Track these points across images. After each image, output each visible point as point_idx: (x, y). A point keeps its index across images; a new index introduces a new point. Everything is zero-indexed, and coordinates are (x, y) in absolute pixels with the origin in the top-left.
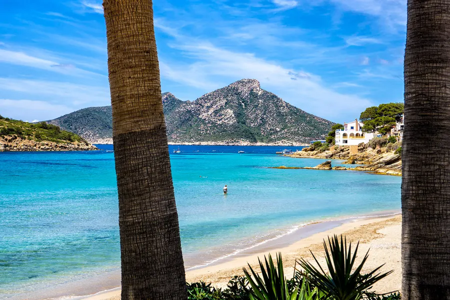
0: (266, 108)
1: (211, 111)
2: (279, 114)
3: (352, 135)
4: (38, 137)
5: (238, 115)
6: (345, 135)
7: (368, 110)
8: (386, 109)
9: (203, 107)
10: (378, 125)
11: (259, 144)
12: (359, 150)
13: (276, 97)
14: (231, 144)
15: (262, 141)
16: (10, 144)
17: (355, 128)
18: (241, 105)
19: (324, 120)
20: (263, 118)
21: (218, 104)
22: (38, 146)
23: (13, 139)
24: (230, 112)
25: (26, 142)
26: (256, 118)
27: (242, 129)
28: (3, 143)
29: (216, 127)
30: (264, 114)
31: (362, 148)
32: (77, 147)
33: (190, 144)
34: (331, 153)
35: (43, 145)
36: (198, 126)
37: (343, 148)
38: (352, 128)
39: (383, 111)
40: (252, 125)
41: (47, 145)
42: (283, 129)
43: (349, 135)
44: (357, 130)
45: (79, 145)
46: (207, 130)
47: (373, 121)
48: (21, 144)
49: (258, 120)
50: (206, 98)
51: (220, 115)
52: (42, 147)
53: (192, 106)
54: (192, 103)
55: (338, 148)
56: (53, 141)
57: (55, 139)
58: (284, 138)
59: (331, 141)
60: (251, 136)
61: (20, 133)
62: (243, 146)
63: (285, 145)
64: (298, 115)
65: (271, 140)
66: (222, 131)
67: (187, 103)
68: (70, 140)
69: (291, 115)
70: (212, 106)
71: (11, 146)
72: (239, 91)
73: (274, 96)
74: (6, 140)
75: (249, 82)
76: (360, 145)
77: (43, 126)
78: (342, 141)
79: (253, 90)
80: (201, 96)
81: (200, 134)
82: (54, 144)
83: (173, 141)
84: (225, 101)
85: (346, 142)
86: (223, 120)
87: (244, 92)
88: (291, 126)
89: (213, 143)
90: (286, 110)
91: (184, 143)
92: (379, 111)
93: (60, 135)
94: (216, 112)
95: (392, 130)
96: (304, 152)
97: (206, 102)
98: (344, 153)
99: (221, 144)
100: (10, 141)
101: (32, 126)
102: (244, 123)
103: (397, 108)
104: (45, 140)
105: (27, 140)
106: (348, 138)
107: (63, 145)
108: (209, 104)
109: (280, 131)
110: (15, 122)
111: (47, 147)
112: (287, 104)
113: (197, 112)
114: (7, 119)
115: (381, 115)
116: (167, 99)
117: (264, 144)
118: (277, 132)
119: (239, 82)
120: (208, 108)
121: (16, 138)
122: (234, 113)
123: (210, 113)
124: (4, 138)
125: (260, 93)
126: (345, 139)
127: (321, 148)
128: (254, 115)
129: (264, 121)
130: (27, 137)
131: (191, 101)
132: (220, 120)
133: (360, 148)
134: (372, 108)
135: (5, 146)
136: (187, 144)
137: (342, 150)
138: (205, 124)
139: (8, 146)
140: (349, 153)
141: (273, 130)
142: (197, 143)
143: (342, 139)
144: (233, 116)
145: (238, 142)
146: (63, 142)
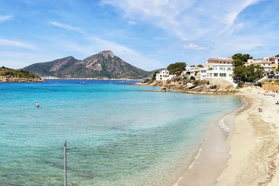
0: (115, 63)
1: (91, 64)
2: (121, 66)
3: (164, 76)
4: (20, 76)
5: (103, 66)
6: (161, 76)
7: (170, 65)
8: (178, 65)
9: (87, 62)
10: (176, 72)
11: (112, 79)
12: (167, 82)
13: (120, 58)
14: (100, 79)
15: (114, 78)
16: (9, 79)
17: (165, 73)
18: (104, 62)
19: (140, 69)
20: (114, 68)
21: (94, 61)
22: (20, 80)
23: (10, 77)
24: (99, 65)
25: (15, 78)
26: (111, 68)
27: (105, 73)
28: (6, 79)
29: (93, 71)
30: (115, 66)
31: (169, 82)
32: (36, 80)
33: (82, 79)
34: (155, 84)
35: (22, 79)
36: (85, 71)
37: (160, 82)
38: (164, 73)
39: (177, 66)
40: (109, 71)
41: (24, 79)
42: (123, 73)
43: (162, 76)
44: (166, 74)
45: (37, 80)
46: (89, 73)
47: (174, 70)
48: (13, 79)
49: (112, 69)
50: (88, 59)
51: (95, 66)
52: (22, 80)
53: (82, 62)
54: (82, 61)
55: (158, 81)
56: (27, 78)
57: (27, 77)
58: (123, 77)
59: (154, 79)
60: (109, 76)
61: (13, 74)
62: (105, 80)
63: (124, 80)
64: (130, 67)
65: (117, 78)
66: (96, 74)
67: (80, 61)
68: (33, 77)
69: (126, 67)
70: (91, 62)
71: (9, 80)
72: (103, 56)
73: (119, 58)
74: (7, 77)
75: (108, 52)
76: (168, 80)
77: (22, 71)
78: (159, 79)
79: (109, 55)
80: (86, 58)
81: (86, 75)
82: (27, 79)
83: (74, 78)
84: (97, 60)
85: (161, 79)
86: (96, 68)
87: (106, 56)
88: (126, 72)
89: (92, 79)
90: (124, 64)
91: (79, 79)
92: (175, 66)
93: (29, 75)
94: (93, 65)
95: (181, 74)
96: (141, 83)
97: (88, 61)
98: (161, 84)
99: (96, 79)
100: (9, 78)
101: (17, 71)
102: (106, 70)
103: (182, 64)
104: (23, 77)
105: (15, 77)
106: (162, 77)
107: (30, 79)
108: (90, 61)
109: (122, 74)
110: (10, 69)
111: (24, 80)
112: (124, 62)
113: (85, 65)
114: (7, 68)
115: (176, 67)
116: (71, 59)
117: (114, 79)
118: (120, 74)
119: (103, 52)
120: (90, 63)
121: (11, 76)
122: (101, 65)
123: (90, 65)
124: (6, 76)
125: (113, 57)
126: (161, 78)
127: (149, 82)
128: (110, 67)
129: (114, 70)
130: (15, 76)
131: (82, 60)
132: (95, 68)
133: (167, 81)
134: (172, 64)
135: (7, 80)
136: (80, 79)
137: (160, 83)
138: (88, 70)
139: (8, 80)
140: (163, 84)
141: (118, 73)
142: (85, 79)
143: (160, 77)
144: (101, 67)
145: (103, 78)
146: (30, 78)
